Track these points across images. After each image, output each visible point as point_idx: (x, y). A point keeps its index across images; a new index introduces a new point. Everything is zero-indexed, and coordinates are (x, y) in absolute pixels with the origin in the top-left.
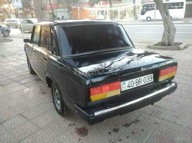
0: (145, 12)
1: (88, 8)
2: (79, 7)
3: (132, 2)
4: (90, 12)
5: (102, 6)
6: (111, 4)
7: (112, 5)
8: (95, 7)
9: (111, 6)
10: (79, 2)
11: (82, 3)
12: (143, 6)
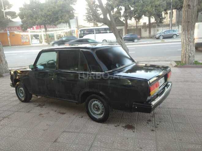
0: (83, 36)
1: (19, 32)
2: (8, 32)
3: (67, 27)
4: (22, 36)
5: (35, 30)
6: (46, 28)
7: (48, 30)
8: (28, 32)
9: (46, 31)
10: (8, 26)
11: (11, 27)
12: (81, 31)
